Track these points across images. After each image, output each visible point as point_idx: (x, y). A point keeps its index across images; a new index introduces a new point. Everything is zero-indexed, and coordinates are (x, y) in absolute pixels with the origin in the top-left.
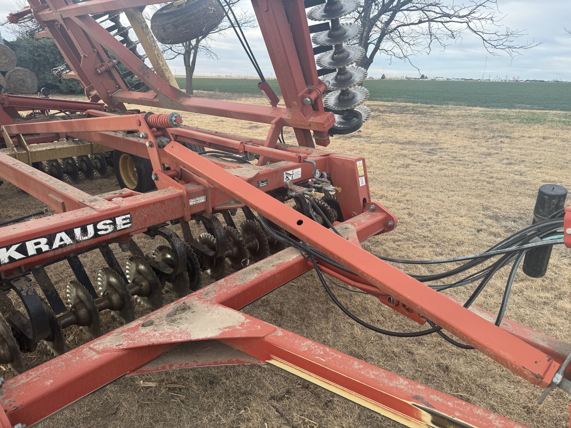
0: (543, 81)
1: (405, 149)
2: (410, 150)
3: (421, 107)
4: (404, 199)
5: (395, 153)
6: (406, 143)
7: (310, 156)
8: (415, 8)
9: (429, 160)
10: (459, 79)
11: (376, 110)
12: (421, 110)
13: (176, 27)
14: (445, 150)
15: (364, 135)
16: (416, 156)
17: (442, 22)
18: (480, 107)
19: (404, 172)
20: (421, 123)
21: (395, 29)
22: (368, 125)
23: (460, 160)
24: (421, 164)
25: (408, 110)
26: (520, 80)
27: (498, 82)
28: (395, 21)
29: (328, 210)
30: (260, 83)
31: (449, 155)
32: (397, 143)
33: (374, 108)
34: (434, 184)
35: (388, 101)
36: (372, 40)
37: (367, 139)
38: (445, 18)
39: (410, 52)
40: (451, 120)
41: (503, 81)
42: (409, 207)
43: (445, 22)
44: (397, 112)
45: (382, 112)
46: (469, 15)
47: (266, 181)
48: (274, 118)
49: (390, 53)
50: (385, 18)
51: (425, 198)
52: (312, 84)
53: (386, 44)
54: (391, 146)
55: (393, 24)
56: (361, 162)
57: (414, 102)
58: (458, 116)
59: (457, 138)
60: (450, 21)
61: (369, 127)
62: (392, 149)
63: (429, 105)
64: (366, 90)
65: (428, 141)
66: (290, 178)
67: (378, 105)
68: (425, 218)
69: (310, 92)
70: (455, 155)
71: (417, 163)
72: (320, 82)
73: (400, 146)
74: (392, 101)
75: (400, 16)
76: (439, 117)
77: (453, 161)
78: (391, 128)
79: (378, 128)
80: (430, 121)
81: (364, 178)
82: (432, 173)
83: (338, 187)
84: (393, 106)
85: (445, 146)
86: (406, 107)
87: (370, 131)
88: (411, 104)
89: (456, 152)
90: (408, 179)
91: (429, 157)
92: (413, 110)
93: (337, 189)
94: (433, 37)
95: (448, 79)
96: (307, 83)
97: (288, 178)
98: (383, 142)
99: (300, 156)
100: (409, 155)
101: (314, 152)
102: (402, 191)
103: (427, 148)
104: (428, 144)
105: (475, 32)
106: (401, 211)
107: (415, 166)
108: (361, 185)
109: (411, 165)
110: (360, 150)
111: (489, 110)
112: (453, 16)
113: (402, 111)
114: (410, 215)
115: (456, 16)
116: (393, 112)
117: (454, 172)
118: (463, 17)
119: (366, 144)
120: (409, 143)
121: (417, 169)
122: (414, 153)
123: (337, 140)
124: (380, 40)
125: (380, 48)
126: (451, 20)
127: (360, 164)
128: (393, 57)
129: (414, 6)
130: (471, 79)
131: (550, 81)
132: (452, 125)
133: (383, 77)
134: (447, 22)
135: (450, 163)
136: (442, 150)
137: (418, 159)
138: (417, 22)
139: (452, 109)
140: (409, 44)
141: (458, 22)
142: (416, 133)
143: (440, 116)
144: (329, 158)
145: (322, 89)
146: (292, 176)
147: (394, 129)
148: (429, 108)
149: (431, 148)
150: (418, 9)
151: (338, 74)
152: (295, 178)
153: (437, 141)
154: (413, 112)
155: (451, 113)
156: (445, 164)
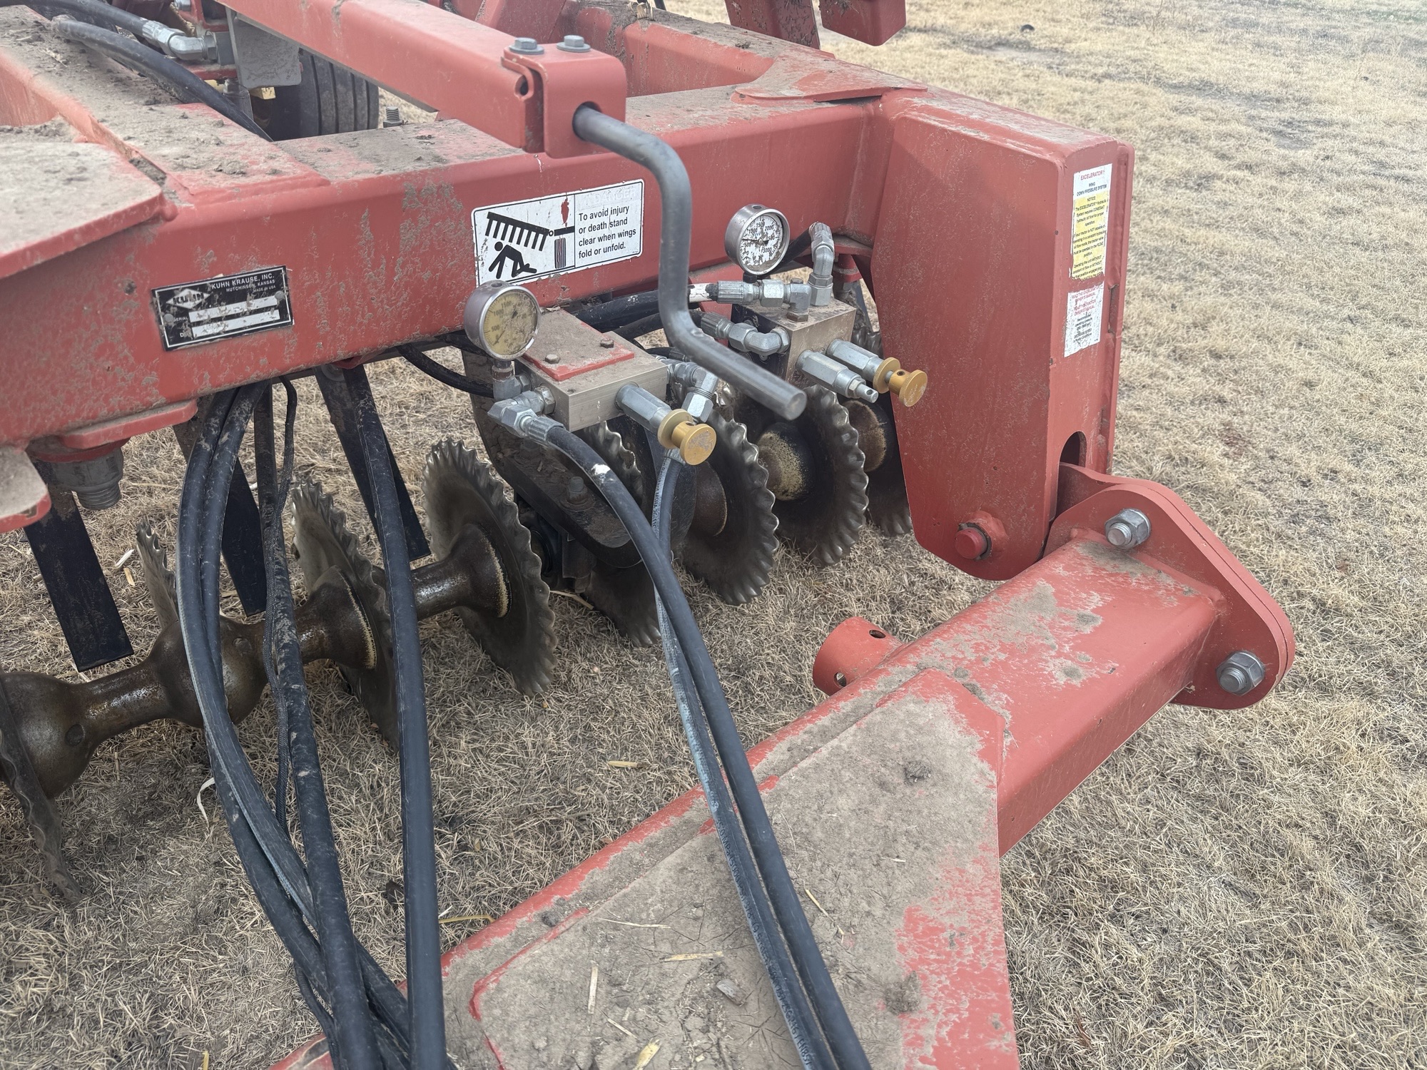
1: (1190, 111)
2: (1211, 115)
4: (1200, 342)
5: (1154, 124)
6: (1190, 86)
7: (741, 88)
9: (1284, 165)
14: (1337, 129)
15: (1043, 44)
16: (1232, 142)
19: (1194, 207)
20: (1234, 23)
22: (1057, 12)
23: (1407, 180)
24: (1258, 181)
29: (840, 431)
31: (1356, 153)
34: (1315, 278)
37: (1053, 57)
40: (1334, 23)
42: (1227, 393)
47: (277, 282)
51: (1289, 346)
54: (1138, 92)
56: (1104, 174)
59: (1371, 89)
61: (1059, 17)
62: (1145, 106)
65: (1272, 88)
66: (541, 260)
68: (1304, 471)
70: (1380, 154)
71: (1239, 174)
73: (1174, 99)
76: (1293, 10)
77: (1381, 182)
78: (1135, 30)
79: (1091, 25)
80: (1264, 20)
81: (1099, 293)
82: (1301, 222)
83: (907, 367)
85: (1336, 113)
87: (1065, 31)
89: (1382, 144)
90: (1211, 241)
91: (1282, 151)
93: (895, 378)
97: (516, 256)
98: (1107, 76)
99: (537, 75)
100: (1209, 138)
101: (779, 68)
102: (1191, 302)
103: (1273, 116)
104: (1270, 100)
106: (1190, 410)
107: (1232, 187)
108: (1071, 348)
109: (1220, 178)
110: (1024, 97)
114: (1233, 440)
117: (1391, 229)
119: (1048, 76)
121: (1243, 198)
122: (1223, 128)
123: (943, 52)
127: (1092, 187)
132: (1344, 40)
135: (1368, 187)
136: (1325, 130)
137: (1240, 158)
142: (1223, 56)
144: (878, 124)
146: (560, 249)
147: (1148, 35)
149: (1285, 115)
152: (582, 263)
153: (1304, 94)
156: (1349, 188)
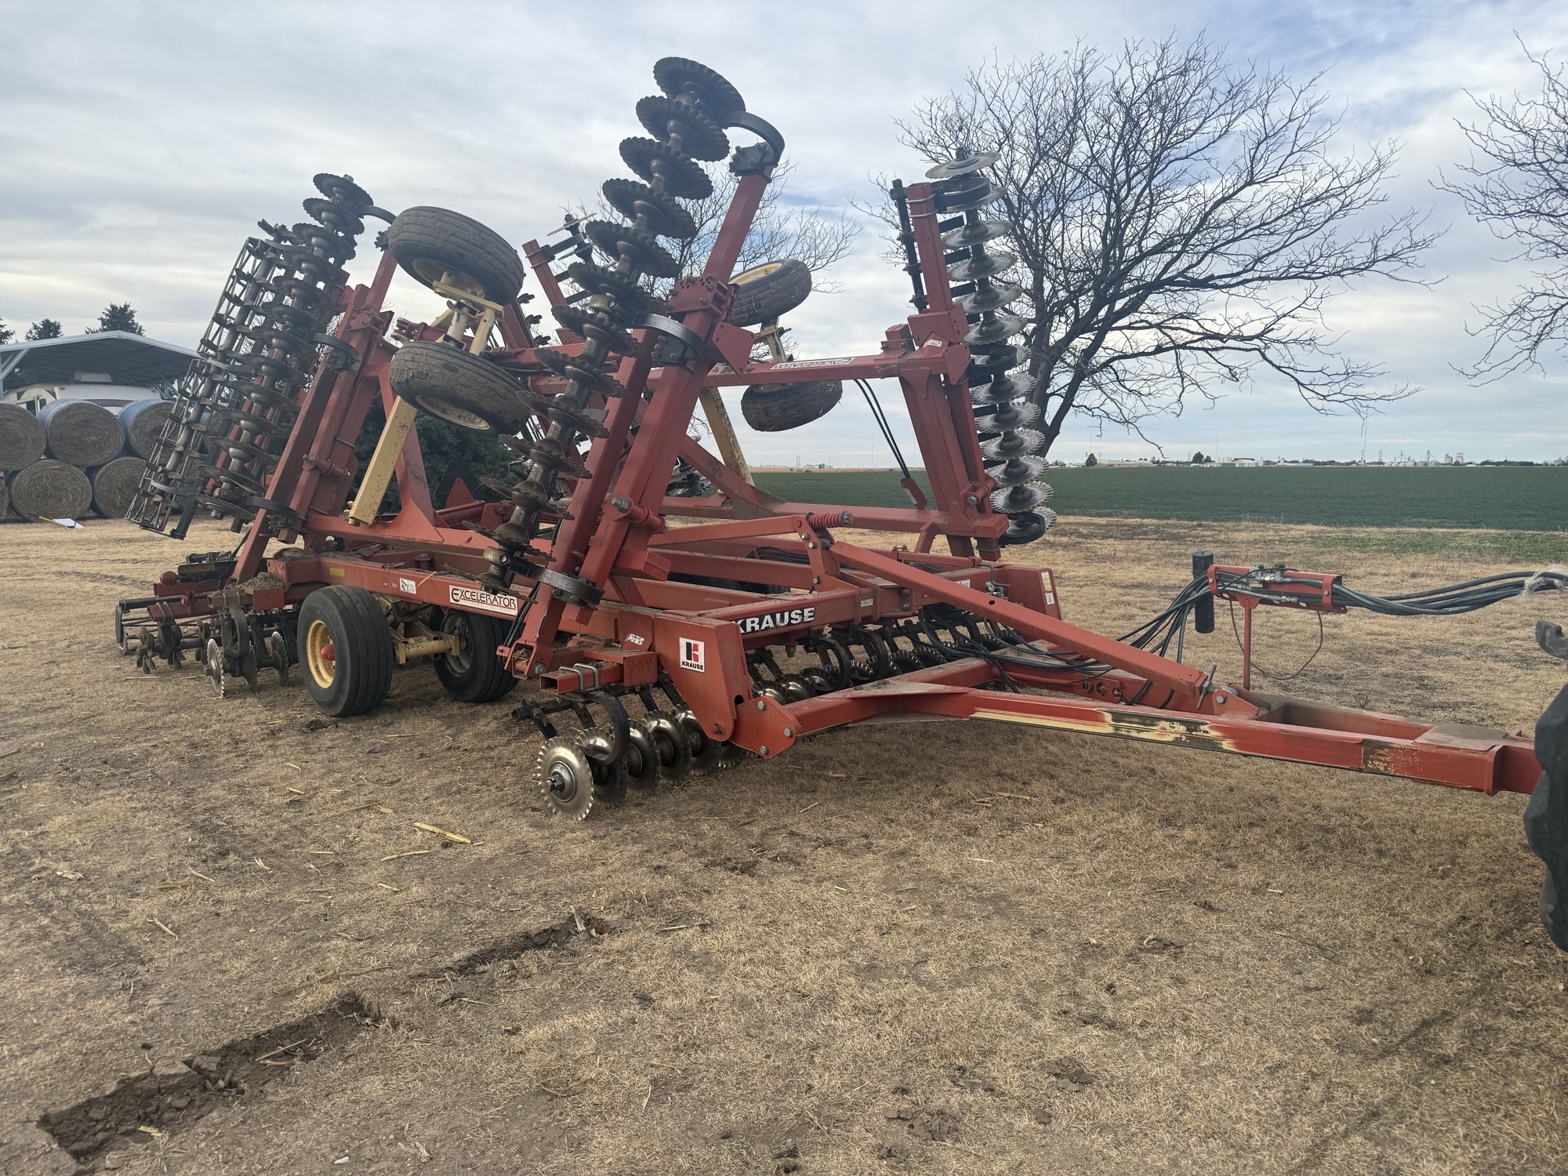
0: (1531, 464)
3: (1175, 526)
8: (1144, 324)
10: (1297, 462)
11: (1071, 534)
12: (1175, 531)
13: (785, 410)
17: (1206, 350)
18: (1313, 524)
21: (1106, 364)
25: (1145, 533)
26: (1465, 461)
27: (1405, 469)
28: (1105, 349)
30: (903, 481)
32: (1115, 585)
33: (1067, 528)
35: (1100, 516)
36: (1056, 388)
38: (1212, 342)
39: (1141, 410)
41: (1419, 465)
43: (1213, 350)
44: (1119, 535)
45: (1086, 537)
46: (1263, 334)
48: (923, 524)
49: (1097, 412)
50: (1082, 342)
52: (977, 479)
53: (1087, 396)
55: (1101, 356)
56: (1047, 573)
57: (1160, 518)
58: (1255, 542)
60: (1223, 348)
63: (1195, 523)
64: (1048, 486)
67: (1076, 524)
69: (974, 489)
72: (988, 477)
74: (1110, 515)
75: (1114, 340)
81: (1052, 594)
84: (1111, 525)
86: (1141, 525)
88: (1154, 521)
92: (1155, 532)
94: (1187, 382)
95: (1267, 462)
96: (970, 479)
105: (1279, 368)
108: (1048, 603)
111: (1330, 529)
112: (1229, 336)
113: (1131, 533)
115: (1235, 338)
116: (1110, 537)
118: (1251, 338)
120: (1139, 586)
124: (1073, 388)
125: (1074, 403)
126: (1225, 345)
127: (1045, 576)
128: (1105, 420)
129: (1142, 321)
130: (1332, 462)
131: (1549, 462)
133: (1091, 460)
134: (1216, 349)
138: (1151, 350)
139: (1246, 529)
140: (1140, 394)
141: (1240, 349)
143: (1217, 542)
144: (1003, 571)
145: (990, 485)
148: (1194, 528)
150: (1151, 326)
151: (1008, 466)
154: (1155, 536)
155: (1243, 536)
